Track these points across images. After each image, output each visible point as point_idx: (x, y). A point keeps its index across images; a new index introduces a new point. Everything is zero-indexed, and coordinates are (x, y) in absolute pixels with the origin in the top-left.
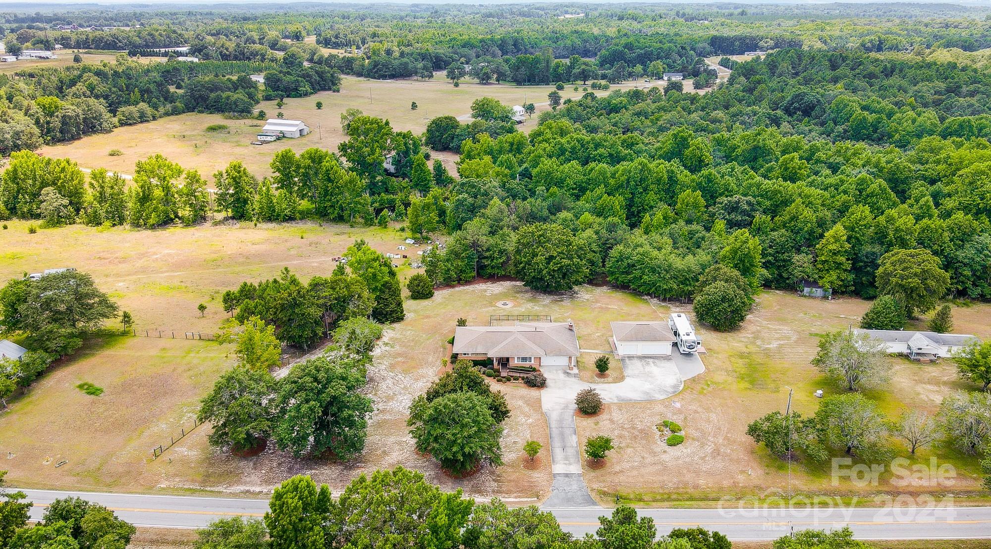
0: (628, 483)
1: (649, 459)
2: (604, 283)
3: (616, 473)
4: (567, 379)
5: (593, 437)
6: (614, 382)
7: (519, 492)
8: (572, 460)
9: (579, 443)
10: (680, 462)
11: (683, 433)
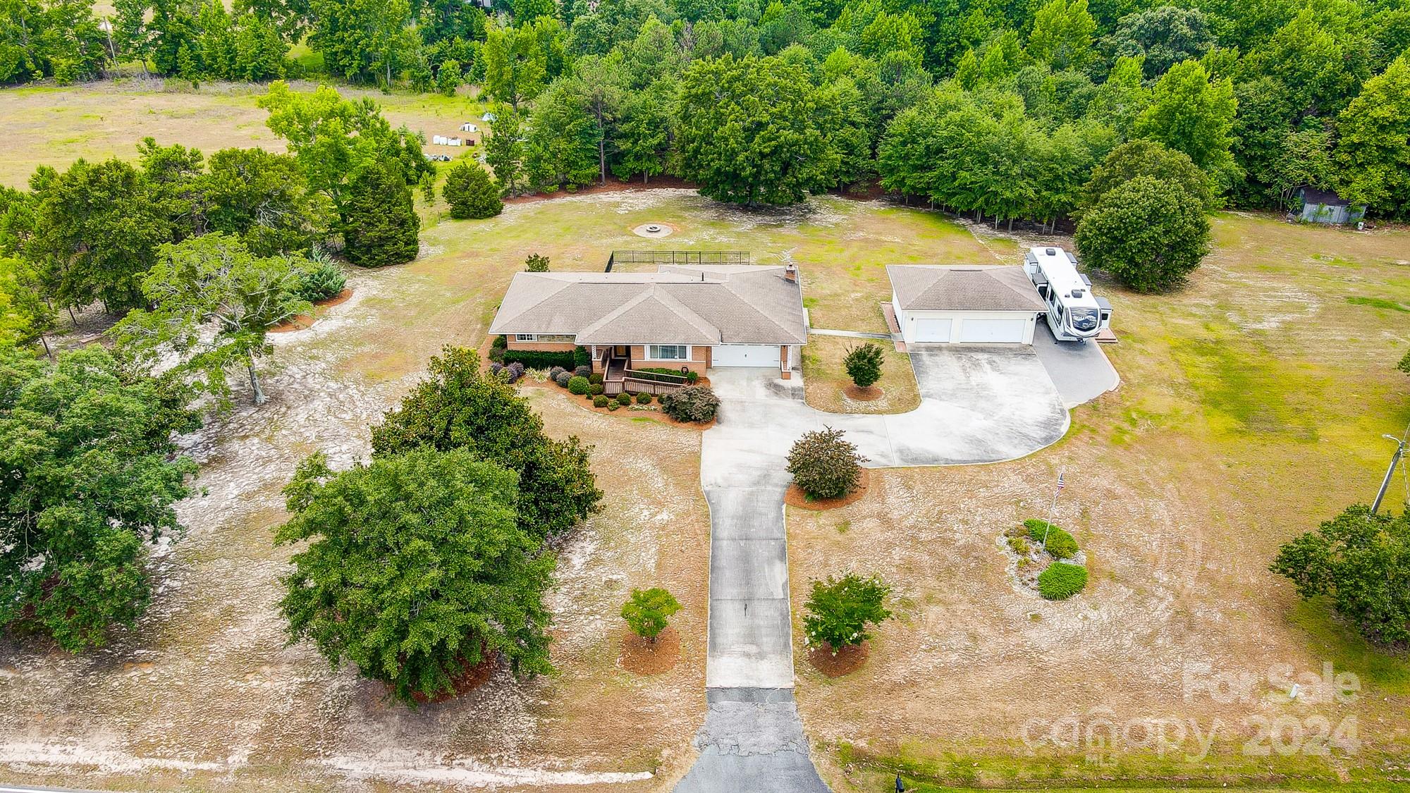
0: (929, 721)
1: (993, 643)
2: (875, 192)
3: (895, 688)
4: (775, 400)
5: (831, 580)
6: (893, 410)
7: (600, 749)
8: (768, 642)
9: (791, 588)
10: (1083, 652)
11: (1082, 558)
